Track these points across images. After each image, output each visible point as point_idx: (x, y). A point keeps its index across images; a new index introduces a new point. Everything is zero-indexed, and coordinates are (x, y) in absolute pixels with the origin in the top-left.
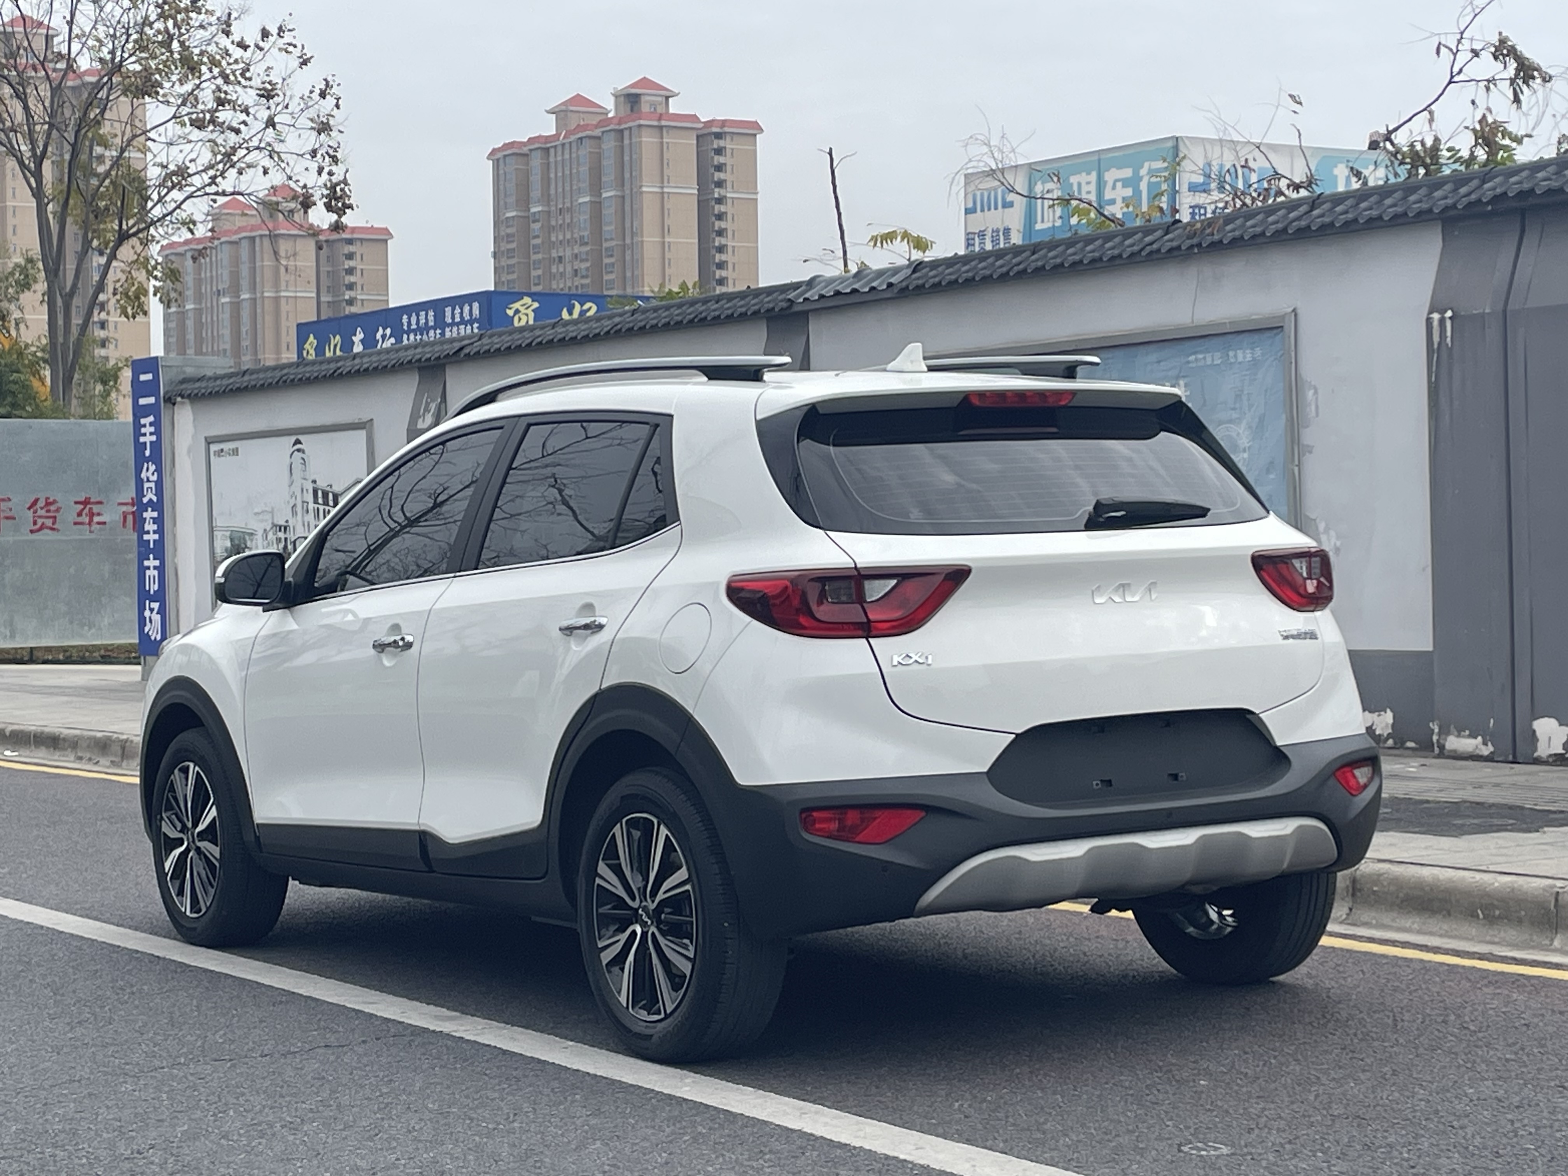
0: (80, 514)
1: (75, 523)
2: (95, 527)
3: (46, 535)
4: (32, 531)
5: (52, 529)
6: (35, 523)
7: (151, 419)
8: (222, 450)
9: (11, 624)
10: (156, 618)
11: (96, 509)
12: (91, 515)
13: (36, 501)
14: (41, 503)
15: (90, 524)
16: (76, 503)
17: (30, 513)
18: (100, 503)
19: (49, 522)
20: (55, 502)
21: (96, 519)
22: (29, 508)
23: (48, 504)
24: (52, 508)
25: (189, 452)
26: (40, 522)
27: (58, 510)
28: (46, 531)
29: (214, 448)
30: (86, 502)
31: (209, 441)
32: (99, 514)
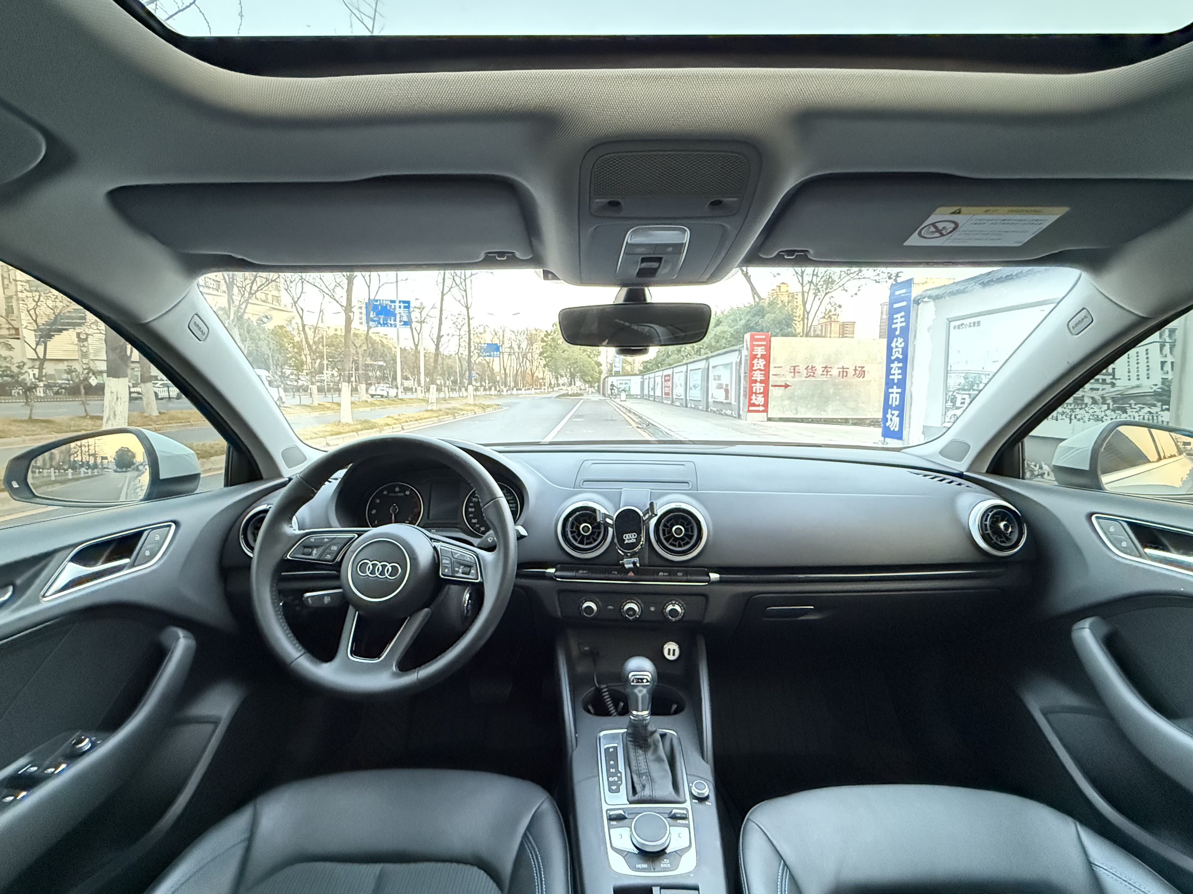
0: (823, 371)
1: (822, 375)
2: (828, 376)
3: (811, 379)
4: (806, 377)
5: (813, 376)
6: (807, 374)
7: (903, 314)
8: (962, 324)
9: (796, 409)
10: (896, 420)
11: (829, 370)
12: (827, 372)
13: (808, 366)
14: (810, 367)
15: (827, 375)
16: (822, 367)
17: (806, 371)
18: (831, 368)
19: (812, 374)
20: (814, 367)
21: (829, 373)
22: (806, 369)
23: (812, 367)
24: (814, 369)
25: (929, 330)
26: (809, 374)
27: (816, 370)
28: (811, 377)
29: (953, 324)
30: (826, 367)
31: (950, 321)
32: (830, 371)
